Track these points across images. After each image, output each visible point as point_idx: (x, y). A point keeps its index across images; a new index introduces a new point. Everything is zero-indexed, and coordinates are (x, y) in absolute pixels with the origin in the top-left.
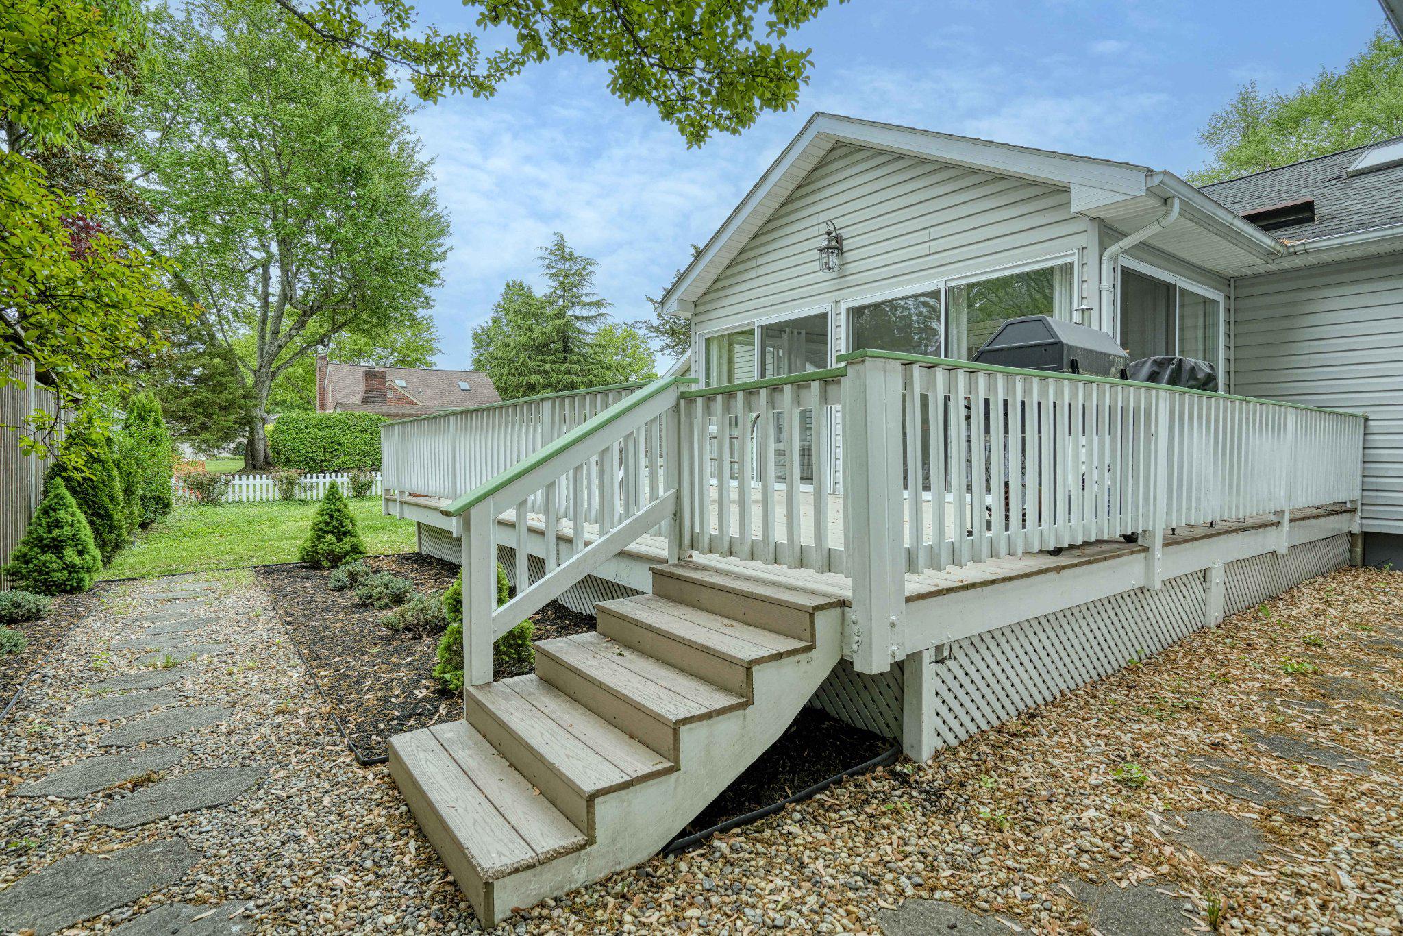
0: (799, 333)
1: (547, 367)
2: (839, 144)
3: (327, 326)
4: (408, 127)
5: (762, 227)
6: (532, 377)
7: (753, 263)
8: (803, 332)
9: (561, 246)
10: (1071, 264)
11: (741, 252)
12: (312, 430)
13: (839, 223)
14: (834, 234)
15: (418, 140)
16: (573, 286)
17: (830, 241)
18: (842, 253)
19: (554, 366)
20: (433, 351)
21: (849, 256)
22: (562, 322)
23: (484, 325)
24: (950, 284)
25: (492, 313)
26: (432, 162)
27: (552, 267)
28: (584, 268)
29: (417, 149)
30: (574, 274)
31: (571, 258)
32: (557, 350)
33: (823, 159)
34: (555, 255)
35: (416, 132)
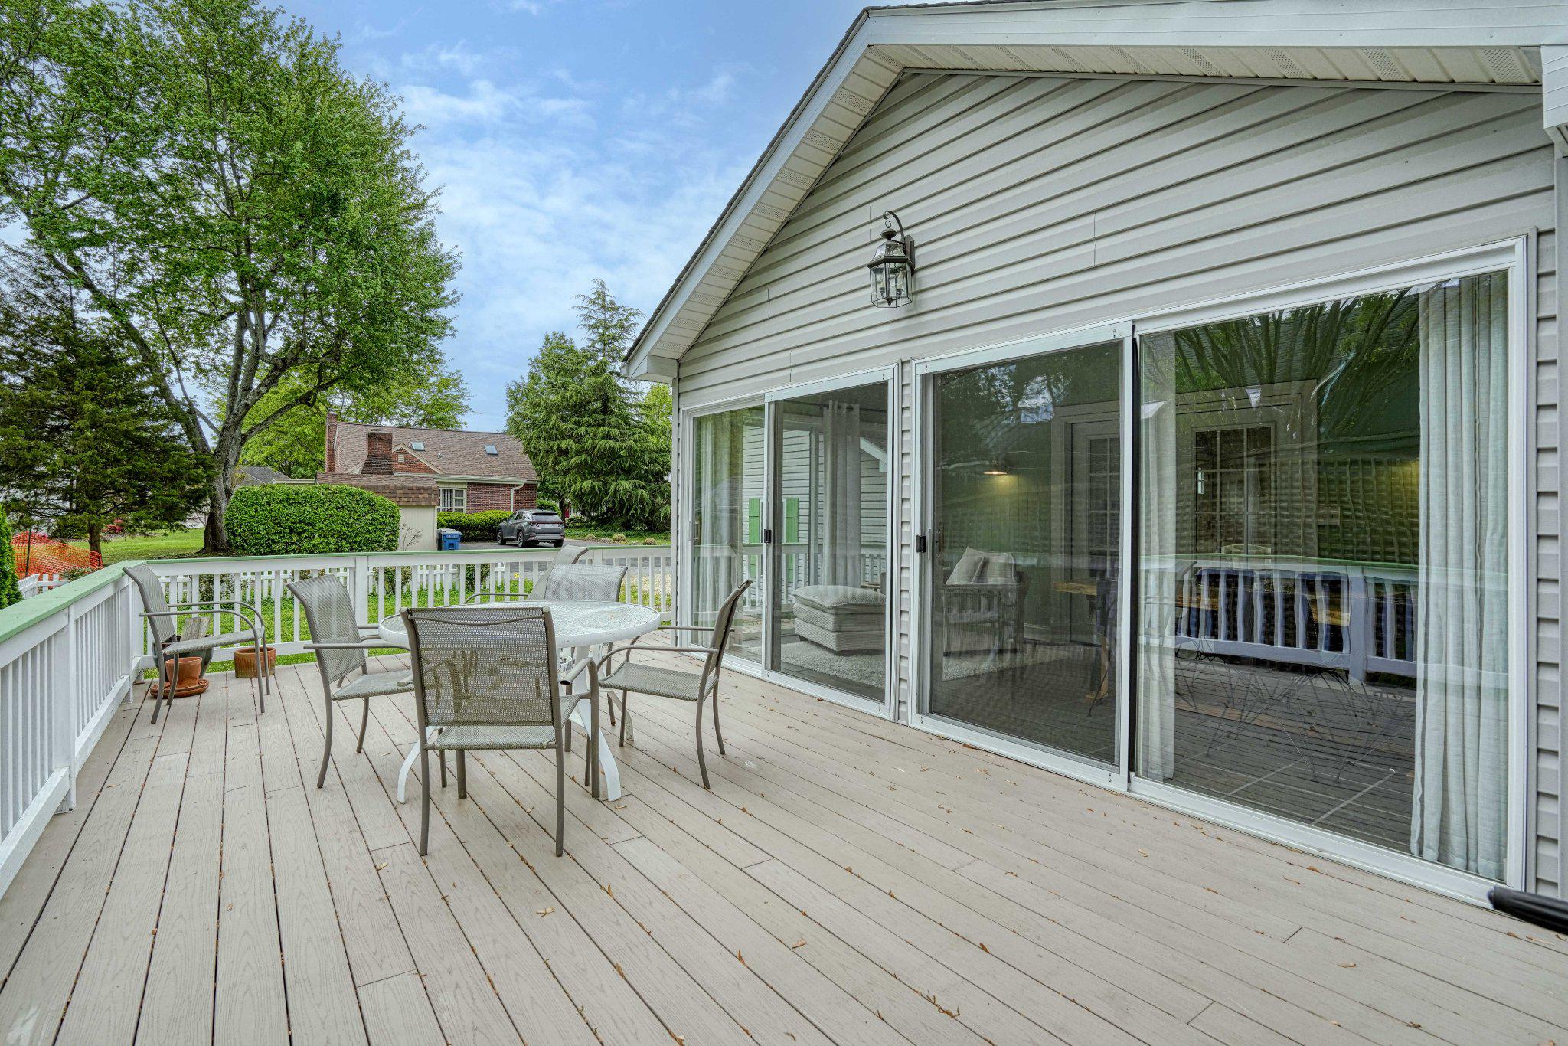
0: (850, 409)
1: (582, 430)
2: (909, 72)
3: (314, 383)
4: (408, 152)
5: (776, 235)
6: (564, 442)
7: (763, 296)
8: (857, 406)
9: (601, 295)
10: (1504, 274)
11: (745, 278)
12: (276, 507)
13: (907, 217)
14: (898, 238)
15: (420, 167)
16: (614, 338)
17: (890, 248)
18: (913, 272)
19: (589, 430)
20: (463, 410)
21: (926, 278)
22: (600, 379)
23: (520, 381)
24: (1143, 329)
25: (528, 369)
26: (436, 193)
27: (591, 318)
28: (626, 319)
29: (419, 177)
30: (615, 326)
31: (613, 308)
32: (594, 411)
33: (878, 104)
34: (594, 303)
35: (416, 157)
